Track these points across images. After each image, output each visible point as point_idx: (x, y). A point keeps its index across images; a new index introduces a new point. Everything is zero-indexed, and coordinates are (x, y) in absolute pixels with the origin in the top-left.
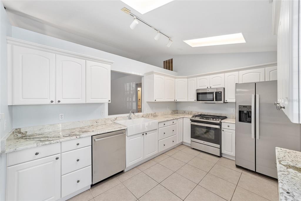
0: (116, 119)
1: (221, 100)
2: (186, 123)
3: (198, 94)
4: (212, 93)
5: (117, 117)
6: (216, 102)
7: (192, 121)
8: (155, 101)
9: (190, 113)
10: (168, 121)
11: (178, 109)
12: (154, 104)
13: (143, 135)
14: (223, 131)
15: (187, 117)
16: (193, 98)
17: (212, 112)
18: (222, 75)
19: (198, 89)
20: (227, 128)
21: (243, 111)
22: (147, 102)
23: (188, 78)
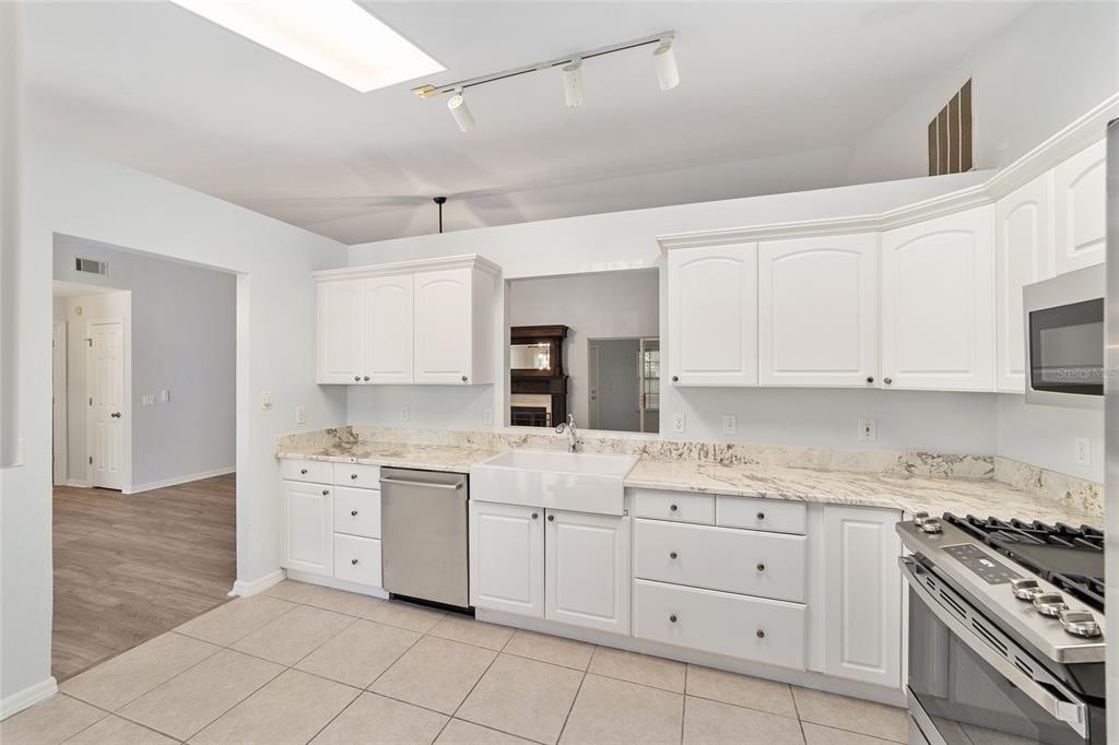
0: (525, 441)
10: (702, 493)
12: (710, 400)
13: (535, 516)
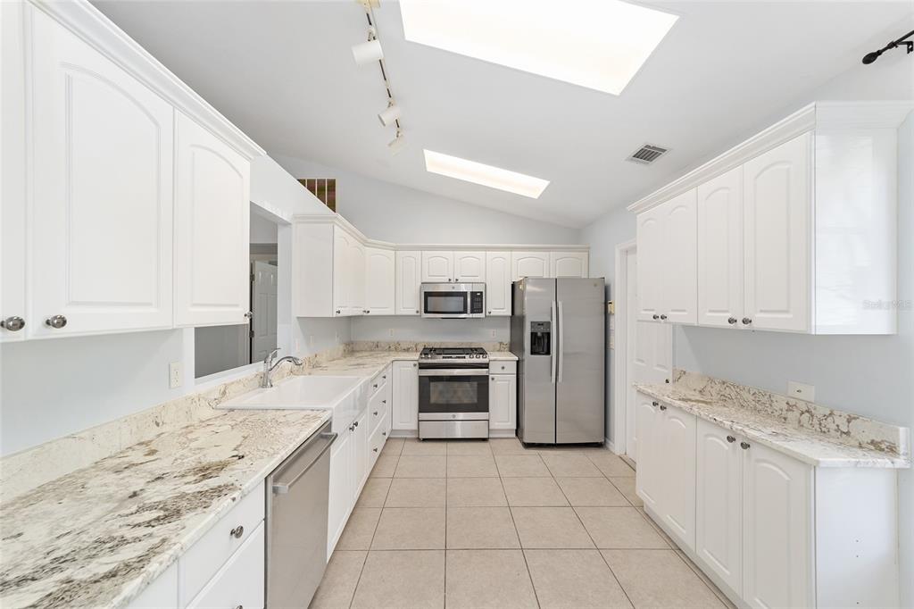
0: (224, 393)
1: (482, 312)
2: (404, 376)
3: (427, 295)
4: (464, 294)
5: (226, 386)
6: (471, 316)
7: (422, 366)
8: (339, 315)
9: (393, 348)
10: (380, 373)
11: (352, 339)
13: (353, 429)
14: (493, 379)
15: (406, 358)
16: (411, 304)
17: (449, 340)
18: (481, 254)
19: (424, 281)
20: (502, 371)
21: (536, 333)
22: (298, 318)
23: (396, 249)
